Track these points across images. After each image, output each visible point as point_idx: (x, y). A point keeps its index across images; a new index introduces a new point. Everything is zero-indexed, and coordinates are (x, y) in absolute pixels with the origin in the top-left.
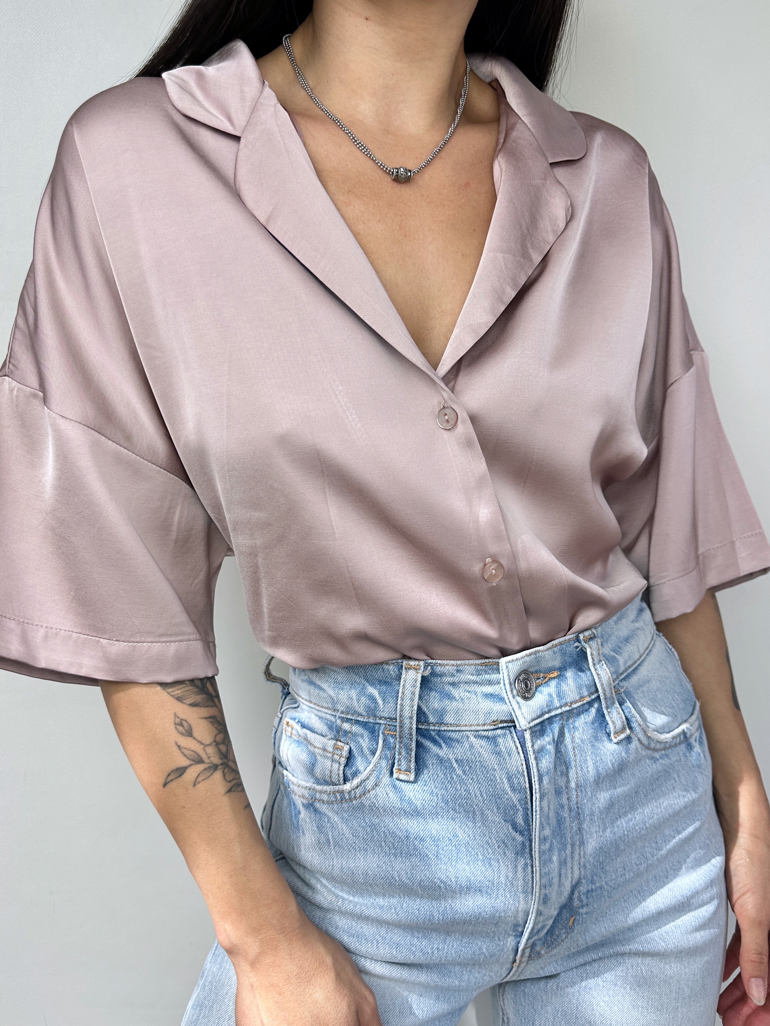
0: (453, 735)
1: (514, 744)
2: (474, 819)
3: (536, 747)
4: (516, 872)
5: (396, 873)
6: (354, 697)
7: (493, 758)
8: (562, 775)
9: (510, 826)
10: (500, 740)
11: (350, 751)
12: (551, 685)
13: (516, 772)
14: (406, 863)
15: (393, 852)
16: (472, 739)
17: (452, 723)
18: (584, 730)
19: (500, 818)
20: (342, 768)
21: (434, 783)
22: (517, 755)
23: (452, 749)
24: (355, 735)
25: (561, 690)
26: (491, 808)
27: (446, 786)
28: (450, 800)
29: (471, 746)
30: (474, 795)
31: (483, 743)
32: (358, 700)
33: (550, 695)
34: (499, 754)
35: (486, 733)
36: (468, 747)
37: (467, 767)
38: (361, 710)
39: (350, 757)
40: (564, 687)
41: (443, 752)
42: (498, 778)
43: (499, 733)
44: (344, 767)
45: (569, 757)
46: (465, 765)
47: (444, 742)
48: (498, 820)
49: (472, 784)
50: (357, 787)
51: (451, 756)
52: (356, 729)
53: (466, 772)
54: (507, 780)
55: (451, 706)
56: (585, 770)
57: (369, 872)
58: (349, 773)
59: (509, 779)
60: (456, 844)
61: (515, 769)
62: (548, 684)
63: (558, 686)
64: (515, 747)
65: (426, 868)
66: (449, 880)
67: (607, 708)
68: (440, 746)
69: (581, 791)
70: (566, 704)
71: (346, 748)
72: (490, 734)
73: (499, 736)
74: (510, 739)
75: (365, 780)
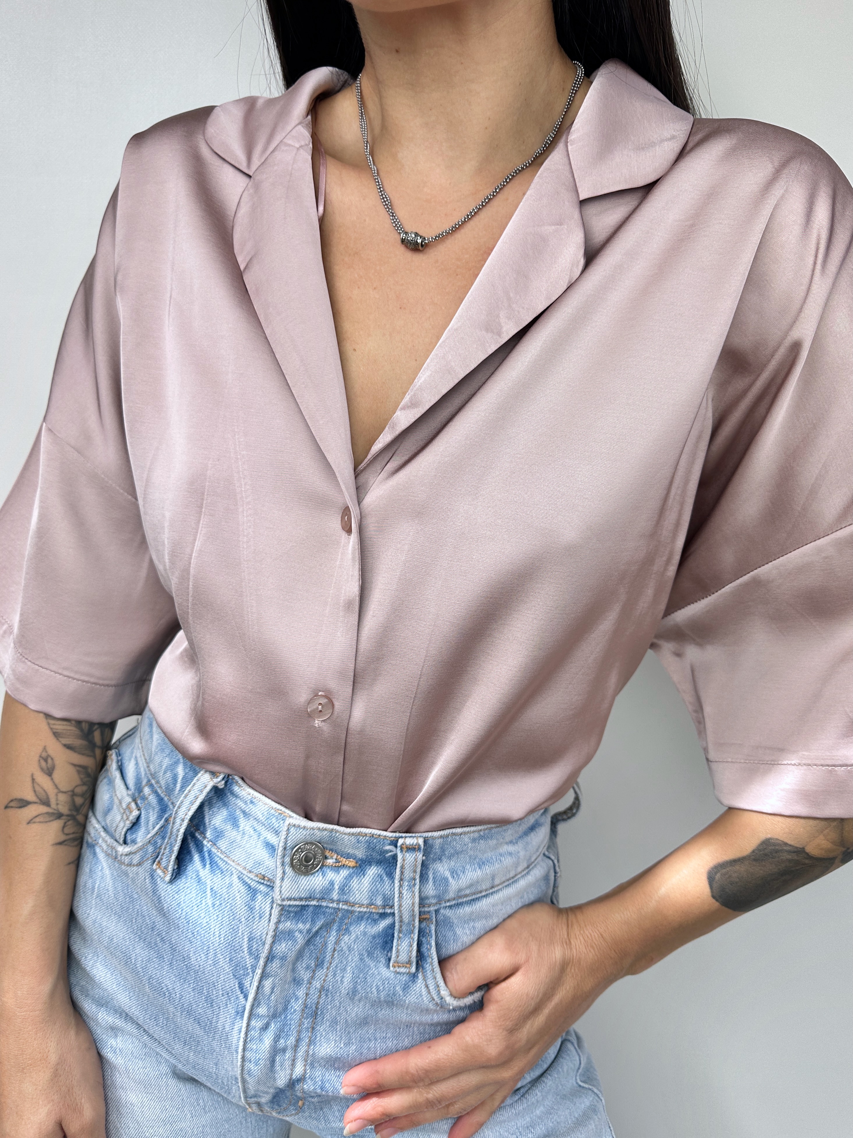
0: (220, 863)
1: (270, 909)
2: (207, 954)
3: (281, 926)
4: (232, 1029)
5: (134, 955)
6: (164, 767)
7: (243, 909)
8: (307, 968)
9: (237, 983)
10: (259, 897)
11: (138, 818)
12: (341, 872)
13: (259, 938)
14: (145, 951)
15: (140, 934)
16: (235, 878)
17: (223, 850)
18: (357, 937)
19: (230, 969)
20: (125, 830)
21: (185, 896)
22: (266, 922)
23: (213, 875)
24: (149, 804)
25: (349, 885)
26: (225, 955)
27: (192, 906)
28: (191, 921)
29: (231, 885)
30: (212, 932)
31: (243, 889)
32: (165, 772)
33: (332, 883)
34: (251, 909)
35: (249, 882)
36: (227, 883)
37: (218, 901)
38: (163, 783)
39: (136, 824)
40: (355, 882)
41: (205, 873)
42: (240, 931)
43: (261, 889)
44: (128, 830)
45: (325, 955)
46: (217, 898)
47: (210, 863)
48: (227, 971)
49: (216, 921)
50: (126, 855)
51: (209, 882)
52: (152, 799)
53: (215, 906)
54: (247, 939)
55: (231, 833)
56: (338, 978)
57: (115, 939)
58: (129, 838)
59: (250, 939)
60: (188, 965)
61: (259, 934)
62: (338, 870)
63: (350, 877)
64: (268, 913)
65: (159, 968)
66: (174, 992)
67: (400, 932)
68: (204, 866)
69: (327, 995)
70: (346, 902)
71: (136, 813)
72: (253, 884)
73: (260, 892)
74: (269, 902)
75: (133, 853)
